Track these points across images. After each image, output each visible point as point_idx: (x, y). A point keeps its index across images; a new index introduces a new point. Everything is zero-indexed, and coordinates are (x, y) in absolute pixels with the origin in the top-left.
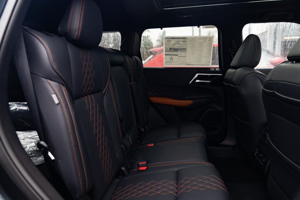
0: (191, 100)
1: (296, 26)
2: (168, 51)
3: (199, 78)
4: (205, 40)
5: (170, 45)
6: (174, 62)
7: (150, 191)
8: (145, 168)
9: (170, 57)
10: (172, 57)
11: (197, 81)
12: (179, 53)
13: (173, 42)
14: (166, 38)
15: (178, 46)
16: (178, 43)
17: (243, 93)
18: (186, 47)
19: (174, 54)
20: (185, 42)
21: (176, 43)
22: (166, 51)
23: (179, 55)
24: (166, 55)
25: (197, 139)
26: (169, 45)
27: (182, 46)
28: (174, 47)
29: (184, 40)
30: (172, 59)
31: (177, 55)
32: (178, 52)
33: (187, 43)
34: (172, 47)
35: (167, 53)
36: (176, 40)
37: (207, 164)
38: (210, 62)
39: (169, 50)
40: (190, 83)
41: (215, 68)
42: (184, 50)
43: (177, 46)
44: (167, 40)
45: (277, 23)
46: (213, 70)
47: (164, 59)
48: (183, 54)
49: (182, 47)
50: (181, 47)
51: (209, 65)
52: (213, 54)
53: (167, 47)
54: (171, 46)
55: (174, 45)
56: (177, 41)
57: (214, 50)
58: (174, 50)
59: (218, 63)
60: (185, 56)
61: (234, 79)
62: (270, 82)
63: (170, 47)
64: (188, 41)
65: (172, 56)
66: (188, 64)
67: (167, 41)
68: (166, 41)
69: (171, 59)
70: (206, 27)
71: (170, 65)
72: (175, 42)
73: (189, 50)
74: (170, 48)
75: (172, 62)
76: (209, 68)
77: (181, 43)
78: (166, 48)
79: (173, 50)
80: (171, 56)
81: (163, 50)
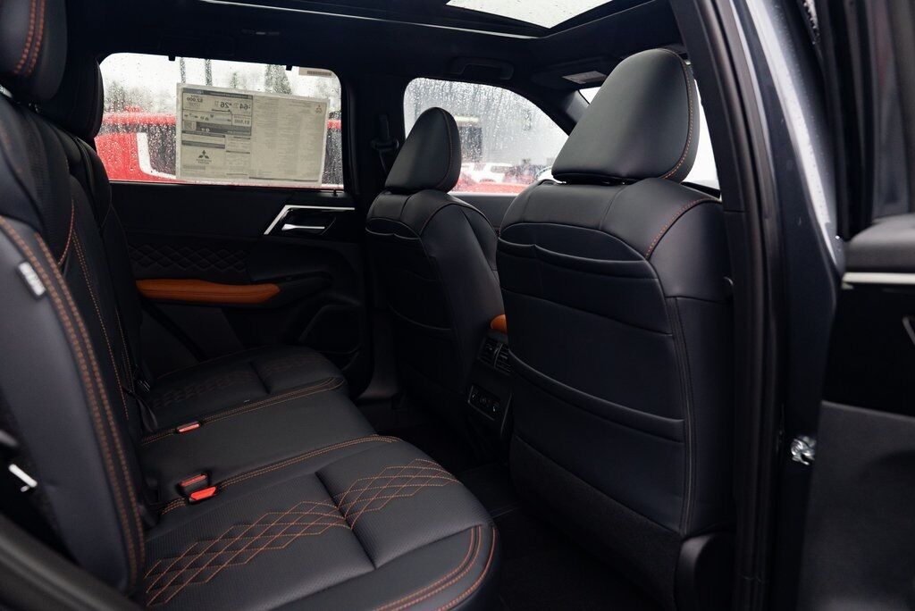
0: (275, 283)
1: (512, 99)
2: (191, 133)
3: (292, 217)
4: (307, 109)
5: (199, 115)
6: (213, 168)
7: (271, 539)
8: (210, 492)
9: (199, 150)
10: (204, 152)
11: (287, 227)
12: (227, 140)
13: (209, 104)
14: (186, 90)
15: (223, 120)
16: (223, 109)
17: (433, 255)
18: (249, 125)
19: (213, 142)
20: (246, 107)
21: (219, 108)
22: (183, 132)
23: (227, 148)
24: (184, 143)
25: (327, 387)
26: (194, 114)
27: (237, 121)
28: (211, 121)
29: (244, 102)
30: (204, 158)
31: (222, 147)
32: (224, 137)
33: (255, 114)
34: (204, 121)
35: (188, 138)
36: (220, 100)
37: (388, 440)
38: (318, 174)
39: (194, 127)
40: (267, 232)
41: (335, 191)
42: (245, 132)
43: (220, 119)
44: (189, 95)
45: (476, 85)
46: (330, 195)
47: (178, 156)
48: (240, 144)
49: (237, 124)
50: (234, 124)
51: (317, 181)
52: (327, 152)
53: (189, 118)
54: (202, 118)
55: (212, 116)
56: (223, 105)
57: (329, 141)
58: (212, 130)
59: (341, 177)
60: (247, 150)
61: (405, 220)
62: (522, 226)
63: (199, 119)
64: (255, 104)
65: (207, 150)
66: (257, 176)
67: (189, 99)
68: (185, 101)
69: (201, 157)
70: (310, 73)
71: (201, 175)
72: (216, 105)
73: (259, 134)
74: (198, 123)
75: (204, 168)
76: (318, 190)
77: (236, 111)
78: (185, 123)
79: (208, 130)
80: (202, 149)
81: (174, 129)
